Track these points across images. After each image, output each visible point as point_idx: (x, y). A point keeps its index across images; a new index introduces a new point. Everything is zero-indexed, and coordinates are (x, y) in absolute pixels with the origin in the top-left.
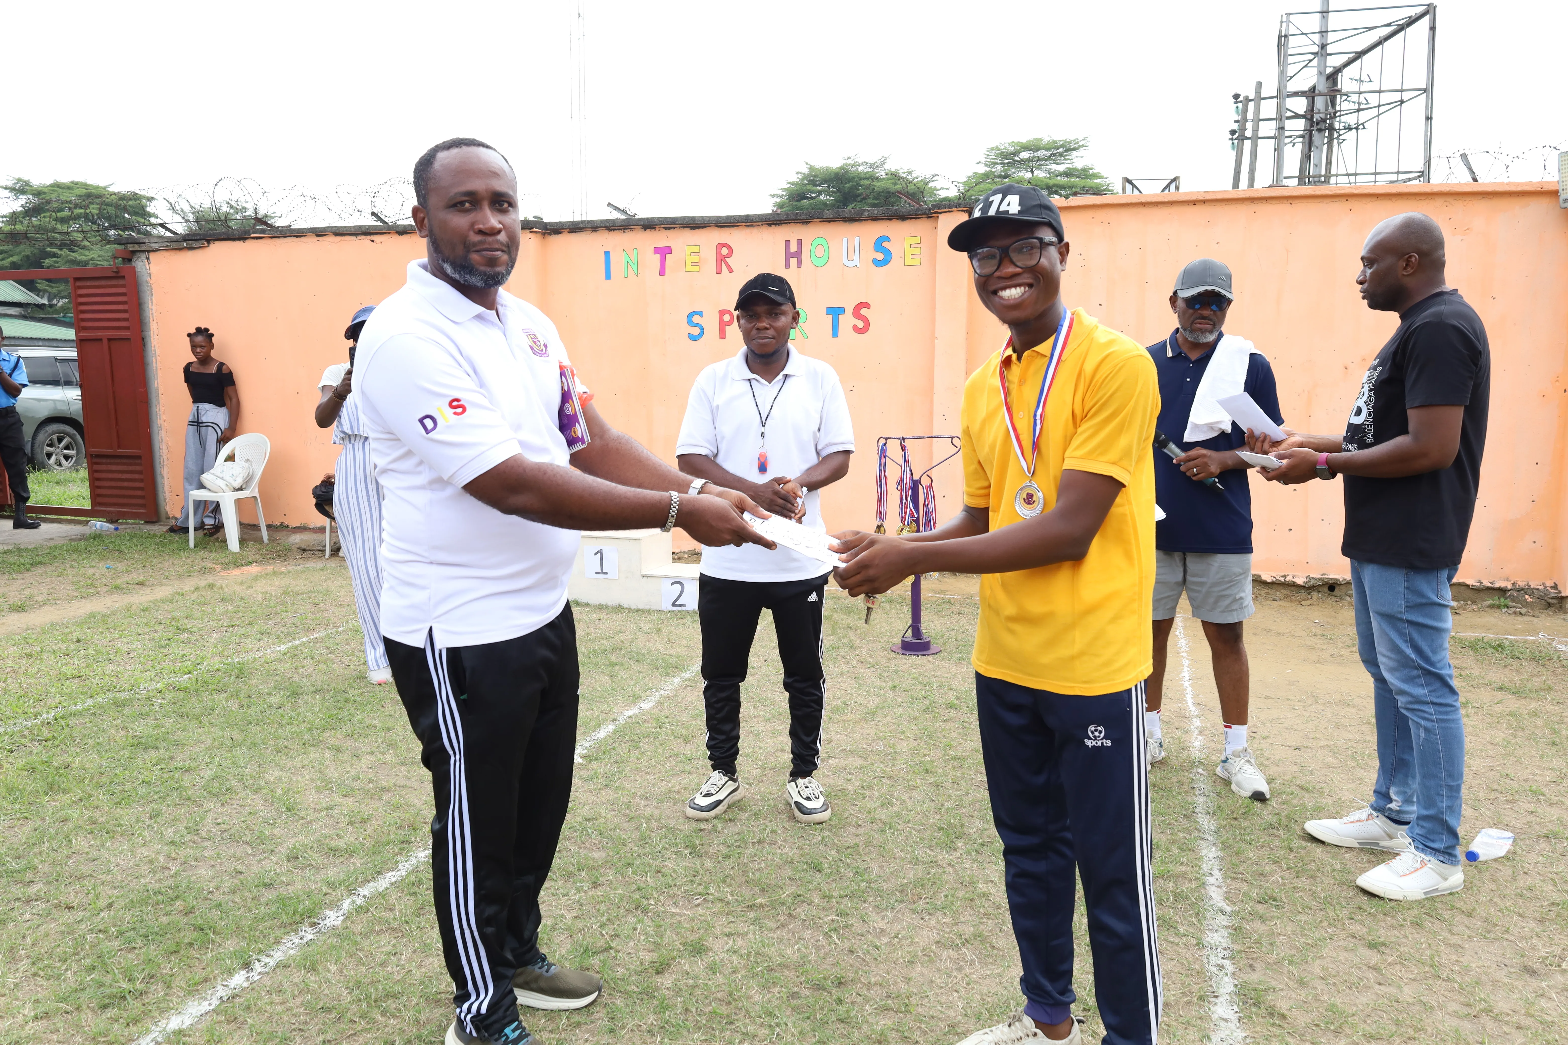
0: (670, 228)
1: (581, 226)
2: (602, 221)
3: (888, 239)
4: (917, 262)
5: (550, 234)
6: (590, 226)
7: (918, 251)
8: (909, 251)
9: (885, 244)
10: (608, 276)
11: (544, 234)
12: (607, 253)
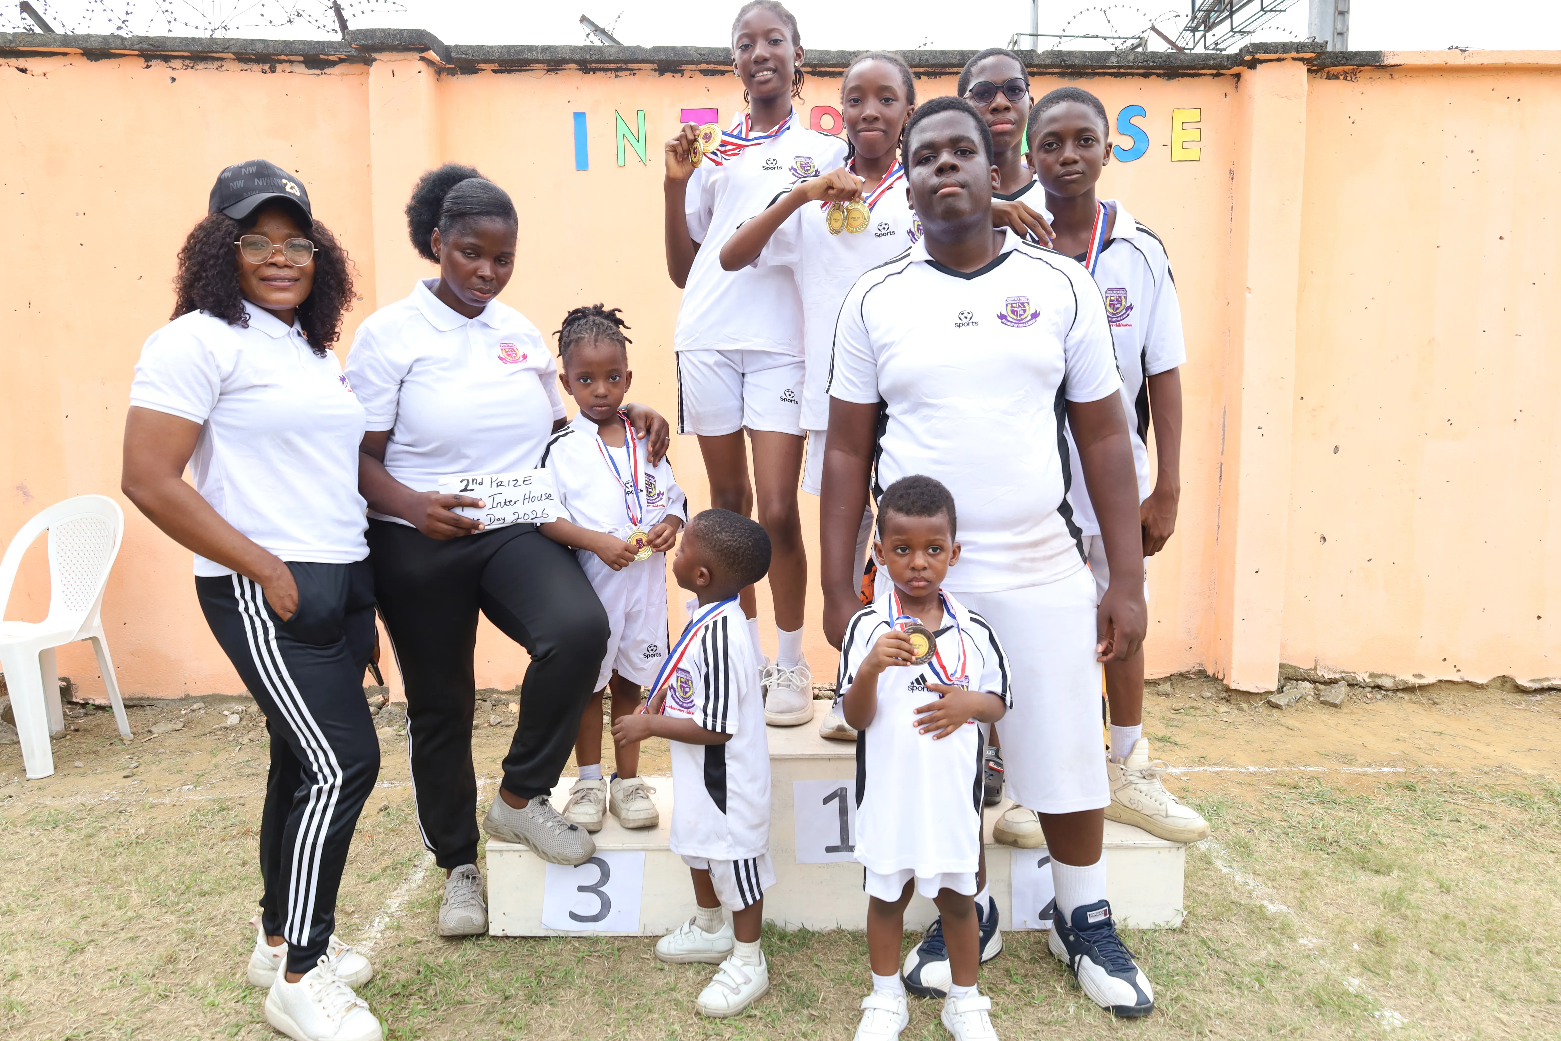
0: (714, 73)
1: (529, 56)
2: (574, 49)
3: (1141, 112)
4: (1194, 154)
5: (452, 72)
6: (547, 56)
7: (1195, 135)
8: (1179, 135)
9: (1136, 121)
10: (582, 163)
11: (439, 71)
12: (580, 117)
